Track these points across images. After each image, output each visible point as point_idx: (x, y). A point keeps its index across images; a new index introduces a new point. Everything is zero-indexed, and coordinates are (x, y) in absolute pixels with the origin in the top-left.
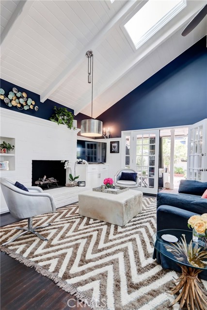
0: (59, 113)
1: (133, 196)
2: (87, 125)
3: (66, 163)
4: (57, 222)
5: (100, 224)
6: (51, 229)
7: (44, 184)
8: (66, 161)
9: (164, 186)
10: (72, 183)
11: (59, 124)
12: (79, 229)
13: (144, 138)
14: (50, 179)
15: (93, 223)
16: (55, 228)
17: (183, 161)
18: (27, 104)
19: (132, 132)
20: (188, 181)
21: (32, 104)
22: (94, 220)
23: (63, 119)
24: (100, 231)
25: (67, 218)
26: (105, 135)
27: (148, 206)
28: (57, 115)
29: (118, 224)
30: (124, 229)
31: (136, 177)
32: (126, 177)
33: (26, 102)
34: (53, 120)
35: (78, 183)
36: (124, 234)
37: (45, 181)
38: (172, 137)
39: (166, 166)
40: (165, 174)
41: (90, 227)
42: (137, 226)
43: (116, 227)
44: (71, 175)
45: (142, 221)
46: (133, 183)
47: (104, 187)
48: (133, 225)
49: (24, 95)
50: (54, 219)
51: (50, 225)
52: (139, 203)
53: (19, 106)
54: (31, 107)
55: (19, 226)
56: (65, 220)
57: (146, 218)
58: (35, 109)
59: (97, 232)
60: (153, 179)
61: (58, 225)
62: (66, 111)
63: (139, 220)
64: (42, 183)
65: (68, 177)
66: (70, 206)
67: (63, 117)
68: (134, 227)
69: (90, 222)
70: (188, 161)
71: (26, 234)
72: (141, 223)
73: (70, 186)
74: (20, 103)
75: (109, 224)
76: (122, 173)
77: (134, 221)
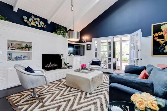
0: (57, 29)
1: (97, 75)
2: (71, 34)
3: (62, 56)
4: (53, 89)
5: (77, 91)
6: (48, 94)
7: (49, 67)
8: (62, 55)
9: (117, 68)
10: (65, 66)
11: (57, 35)
12: (64, 95)
13: (105, 42)
14: (53, 64)
15: (73, 91)
16: (50, 94)
17: (127, 54)
18: (40, 25)
19: (98, 38)
20: (130, 66)
21: (42, 24)
22: (74, 89)
23: (60, 32)
24: (76, 96)
25: (59, 87)
26: (84, 41)
27: (107, 80)
28: (56, 30)
29: (87, 92)
30: (91, 95)
31: (100, 63)
32: (94, 63)
33: (39, 23)
34: (55, 33)
35: (68, 67)
36: (90, 99)
37: (51, 65)
38: (121, 42)
39: (118, 57)
40: (117, 62)
41: (71, 94)
42: (99, 93)
43: (86, 94)
44: (64, 62)
45: (102, 90)
46: (98, 66)
47: (81, 69)
48: (96, 92)
49: (38, 19)
50: (51, 88)
51: (48, 92)
52: (101, 78)
53: (35, 25)
54: (42, 26)
55: (30, 92)
56: (57, 89)
57: (105, 88)
58: (45, 27)
59: (74, 97)
60: (110, 64)
61: (52, 91)
62: (62, 28)
63: (100, 89)
64: (48, 67)
65: (63, 63)
66: (63, 79)
67: (60, 31)
68: (97, 94)
69: (71, 90)
70: (130, 54)
71: (32, 97)
72: (101, 91)
73: (64, 68)
74: (36, 24)
75: (82, 92)
76: (93, 61)
77: (97, 90)
